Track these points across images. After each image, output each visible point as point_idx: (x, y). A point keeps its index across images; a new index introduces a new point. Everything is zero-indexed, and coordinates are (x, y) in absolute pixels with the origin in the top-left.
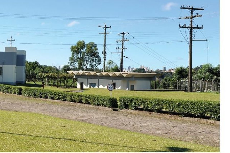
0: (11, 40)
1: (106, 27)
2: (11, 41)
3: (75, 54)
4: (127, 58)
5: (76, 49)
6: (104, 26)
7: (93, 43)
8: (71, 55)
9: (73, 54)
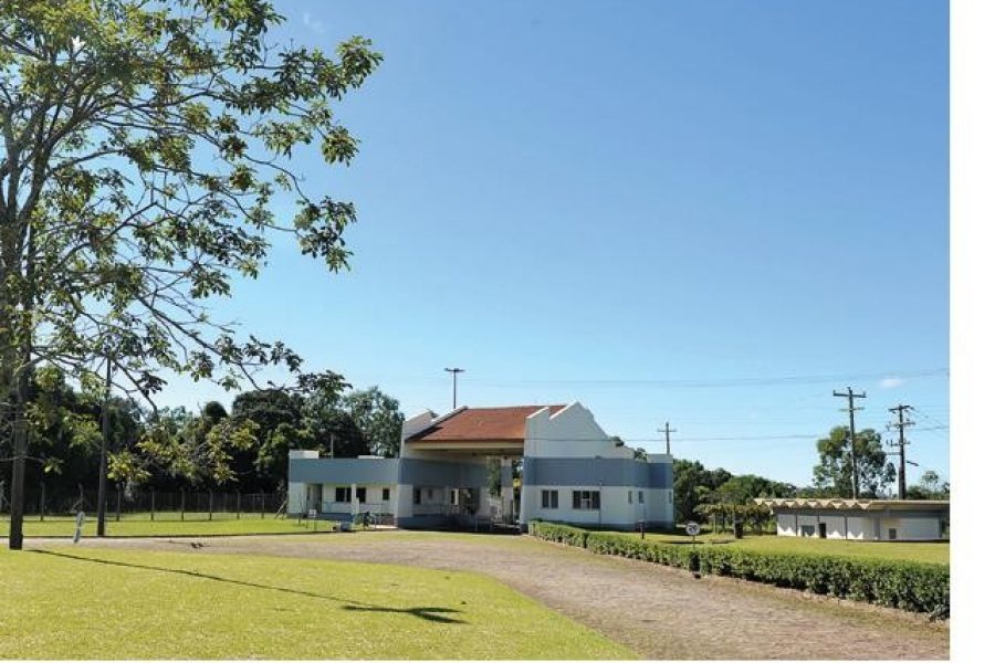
0: (668, 431)
1: (851, 396)
2: (667, 434)
3: (829, 459)
4: (917, 465)
5: (831, 448)
6: (848, 393)
7: (873, 431)
8: (818, 462)
9: (823, 458)
